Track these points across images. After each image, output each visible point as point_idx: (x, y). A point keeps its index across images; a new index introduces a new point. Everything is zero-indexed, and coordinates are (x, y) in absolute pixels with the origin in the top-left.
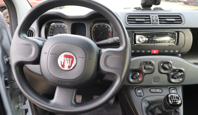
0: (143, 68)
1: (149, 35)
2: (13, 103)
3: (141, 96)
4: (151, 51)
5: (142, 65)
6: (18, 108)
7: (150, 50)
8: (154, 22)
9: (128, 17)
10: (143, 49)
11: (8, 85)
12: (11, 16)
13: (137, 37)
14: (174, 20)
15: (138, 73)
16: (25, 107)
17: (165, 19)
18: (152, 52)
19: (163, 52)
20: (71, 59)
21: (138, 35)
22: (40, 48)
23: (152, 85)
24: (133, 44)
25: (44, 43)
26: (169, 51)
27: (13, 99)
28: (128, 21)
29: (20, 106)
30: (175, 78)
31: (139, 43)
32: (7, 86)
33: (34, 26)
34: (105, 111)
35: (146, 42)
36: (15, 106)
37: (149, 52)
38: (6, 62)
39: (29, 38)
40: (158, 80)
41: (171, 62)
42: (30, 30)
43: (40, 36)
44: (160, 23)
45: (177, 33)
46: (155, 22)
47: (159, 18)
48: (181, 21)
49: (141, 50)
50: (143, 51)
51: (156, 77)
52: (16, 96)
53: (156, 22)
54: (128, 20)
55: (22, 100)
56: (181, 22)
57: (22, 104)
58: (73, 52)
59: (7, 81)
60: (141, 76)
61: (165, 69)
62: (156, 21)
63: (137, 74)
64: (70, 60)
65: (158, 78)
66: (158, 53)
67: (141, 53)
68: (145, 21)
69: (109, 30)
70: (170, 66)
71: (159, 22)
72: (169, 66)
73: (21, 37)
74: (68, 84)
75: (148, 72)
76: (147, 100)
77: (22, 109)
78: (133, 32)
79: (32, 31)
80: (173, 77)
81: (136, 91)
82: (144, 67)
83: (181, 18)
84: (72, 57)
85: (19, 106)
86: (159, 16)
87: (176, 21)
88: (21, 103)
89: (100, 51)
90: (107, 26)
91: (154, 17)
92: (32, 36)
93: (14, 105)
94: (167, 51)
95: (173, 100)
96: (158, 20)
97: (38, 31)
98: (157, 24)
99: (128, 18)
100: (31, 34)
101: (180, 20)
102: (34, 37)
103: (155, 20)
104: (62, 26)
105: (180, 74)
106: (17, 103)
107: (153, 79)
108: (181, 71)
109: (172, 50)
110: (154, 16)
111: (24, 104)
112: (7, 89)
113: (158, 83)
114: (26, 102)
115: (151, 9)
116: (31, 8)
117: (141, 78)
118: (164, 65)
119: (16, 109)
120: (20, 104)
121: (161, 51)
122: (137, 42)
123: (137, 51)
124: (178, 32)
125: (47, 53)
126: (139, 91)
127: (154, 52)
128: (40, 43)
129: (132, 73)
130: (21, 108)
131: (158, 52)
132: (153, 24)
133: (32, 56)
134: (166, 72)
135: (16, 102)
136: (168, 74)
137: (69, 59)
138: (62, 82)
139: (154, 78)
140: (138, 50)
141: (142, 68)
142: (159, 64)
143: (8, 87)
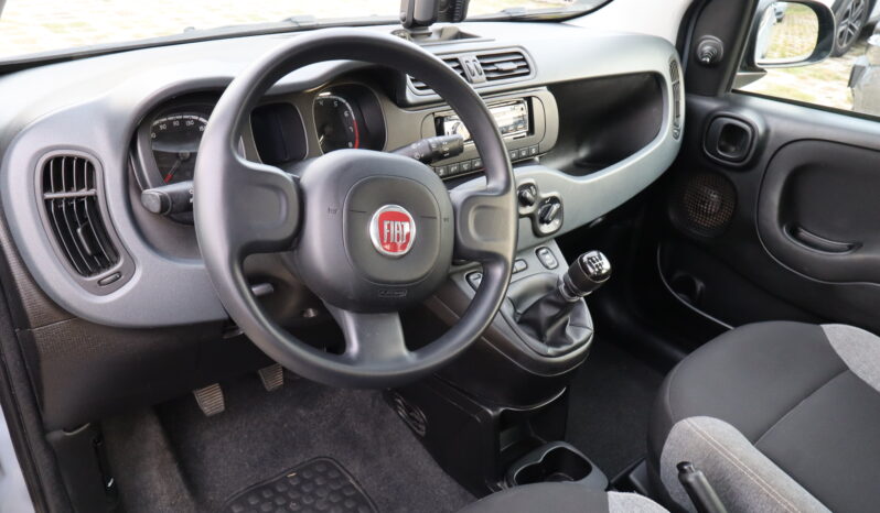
8: (475, 77)
10: (465, 161)
14: (514, 65)
17: (492, 64)
26: (519, 153)
28: (412, 81)
30: (548, 222)
37: (478, 164)
41: (531, 181)
44: (489, 79)
45: (526, 103)
47: (482, 65)
48: (527, 67)
49: (459, 163)
50: (465, 166)
53: (480, 77)
56: (527, 71)
61: (525, 202)
62: (479, 74)
67: (460, 173)
69: (346, 114)
70: (535, 192)
71: (484, 76)
72: (532, 194)
80: (544, 221)
83: (524, 60)
86: (479, 57)
87: (518, 68)
90: (339, 102)
91: (471, 62)
94: (514, 155)
96: (481, 68)
98: (483, 81)
101: (524, 64)
103: (475, 71)
104: (190, 123)
105: (555, 208)
108: (554, 201)
109: (522, 148)
110: (469, 58)
118: (522, 194)
123: (452, 169)
124: (529, 100)
125: (336, 211)
132: (473, 82)
134: (529, 210)
136: (531, 216)
140: (453, 164)
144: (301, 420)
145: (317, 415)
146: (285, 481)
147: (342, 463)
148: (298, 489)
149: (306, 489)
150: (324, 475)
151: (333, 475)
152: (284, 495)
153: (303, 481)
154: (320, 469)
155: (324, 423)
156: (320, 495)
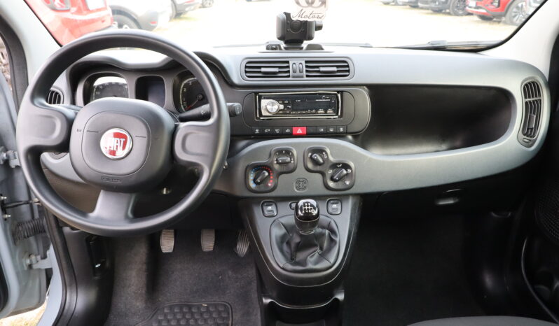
0: (275, 162)
1: (286, 98)
2: (17, 253)
3: (273, 216)
4: (292, 130)
5: (272, 156)
6: (30, 266)
7: (291, 127)
8: (295, 74)
9: (247, 65)
10: (277, 127)
11: (8, 210)
12: (15, 64)
13: (264, 102)
14: (335, 69)
15: (265, 171)
16: (44, 264)
17: (318, 67)
18: (294, 132)
19: (315, 131)
20: (123, 140)
21: (265, 98)
22: (70, 123)
23: (293, 194)
24: (258, 116)
25: (76, 114)
26: (327, 129)
27: (18, 243)
28: (246, 72)
29: (34, 261)
30: (336, 181)
31: (268, 114)
32: (6, 213)
33: (61, 84)
34: (230, 272)
35: (281, 112)
36: (23, 260)
37: (288, 131)
38: (3, 160)
39: (52, 105)
40: (305, 185)
41: (327, 149)
42: (53, 92)
43: (73, 102)
44: (307, 76)
45: (339, 95)
46: (298, 73)
47: (307, 67)
48: (348, 71)
49: (273, 127)
50: (277, 131)
51: (301, 180)
52: (25, 237)
53: (301, 74)
54: (247, 70)
55: (38, 251)
56: (347, 74)
57: (39, 257)
58: (126, 128)
59: (5, 202)
60: (272, 177)
61: (316, 162)
62: (300, 72)
63: (264, 173)
64: (120, 141)
65: (305, 181)
66: (307, 134)
67: (272, 134)
68: (280, 72)
70: (326, 157)
71: (305, 73)
72: (322, 158)
73: (36, 103)
74: (119, 182)
75: (285, 170)
76: (283, 222)
77: (40, 270)
78: (256, 94)
79: (57, 93)
80: (332, 179)
81: (264, 208)
82: (277, 160)
83: (348, 66)
84: (125, 137)
85: (31, 261)
86: (306, 62)
87: (338, 71)
88: (36, 255)
89: (176, 127)
91: (297, 64)
92: (59, 102)
93: (21, 258)
94: (322, 130)
95: (305, 209)
96: (305, 69)
97: (70, 93)
98: (302, 77)
99: (246, 67)
100: (55, 98)
101: (347, 69)
102: (61, 104)
103: (298, 70)
105: (345, 172)
106: (27, 254)
107: (294, 183)
108: (346, 166)
109: (332, 126)
110: (297, 62)
111: (44, 257)
112: (6, 219)
113: (306, 190)
114: (48, 253)
115: (302, 48)
116: (59, 47)
117: (271, 181)
118: (313, 156)
119: (26, 268)
120: (33, 257)
121: (312, 130)
122: (264, 113)
123: (266, 131)
124: (343, 93)
125: (80, 131)
126: (270, 208)
127: (298, 132)
128: (70, 113)
129: (254, 172)
130: (35, 266)
131: (305, 132)
132: (294, 77)
133: (56, 137)
134: (318, 168)
135: (25, 252)
136: (322, 173)
137: (118, 139)
138: (108, 179)
139: (298, 181)
140: (268, 127)
141: (272, 163)
142: (306, 154)
143: (6, 216)
144: (229, 277)
145: (237, 278)
146: (199, 307)
147: (233, 310)
148: (201, 314)
149: (206, 316)
150: (220, 313)
151: (224, 315)
152: (192, 314)
153: (208, 311)
154: (221, 309)
155: (238, 284)
156: (209, 322)
